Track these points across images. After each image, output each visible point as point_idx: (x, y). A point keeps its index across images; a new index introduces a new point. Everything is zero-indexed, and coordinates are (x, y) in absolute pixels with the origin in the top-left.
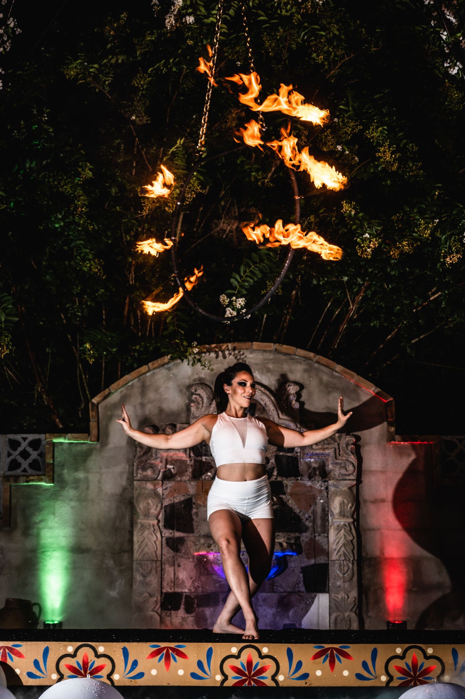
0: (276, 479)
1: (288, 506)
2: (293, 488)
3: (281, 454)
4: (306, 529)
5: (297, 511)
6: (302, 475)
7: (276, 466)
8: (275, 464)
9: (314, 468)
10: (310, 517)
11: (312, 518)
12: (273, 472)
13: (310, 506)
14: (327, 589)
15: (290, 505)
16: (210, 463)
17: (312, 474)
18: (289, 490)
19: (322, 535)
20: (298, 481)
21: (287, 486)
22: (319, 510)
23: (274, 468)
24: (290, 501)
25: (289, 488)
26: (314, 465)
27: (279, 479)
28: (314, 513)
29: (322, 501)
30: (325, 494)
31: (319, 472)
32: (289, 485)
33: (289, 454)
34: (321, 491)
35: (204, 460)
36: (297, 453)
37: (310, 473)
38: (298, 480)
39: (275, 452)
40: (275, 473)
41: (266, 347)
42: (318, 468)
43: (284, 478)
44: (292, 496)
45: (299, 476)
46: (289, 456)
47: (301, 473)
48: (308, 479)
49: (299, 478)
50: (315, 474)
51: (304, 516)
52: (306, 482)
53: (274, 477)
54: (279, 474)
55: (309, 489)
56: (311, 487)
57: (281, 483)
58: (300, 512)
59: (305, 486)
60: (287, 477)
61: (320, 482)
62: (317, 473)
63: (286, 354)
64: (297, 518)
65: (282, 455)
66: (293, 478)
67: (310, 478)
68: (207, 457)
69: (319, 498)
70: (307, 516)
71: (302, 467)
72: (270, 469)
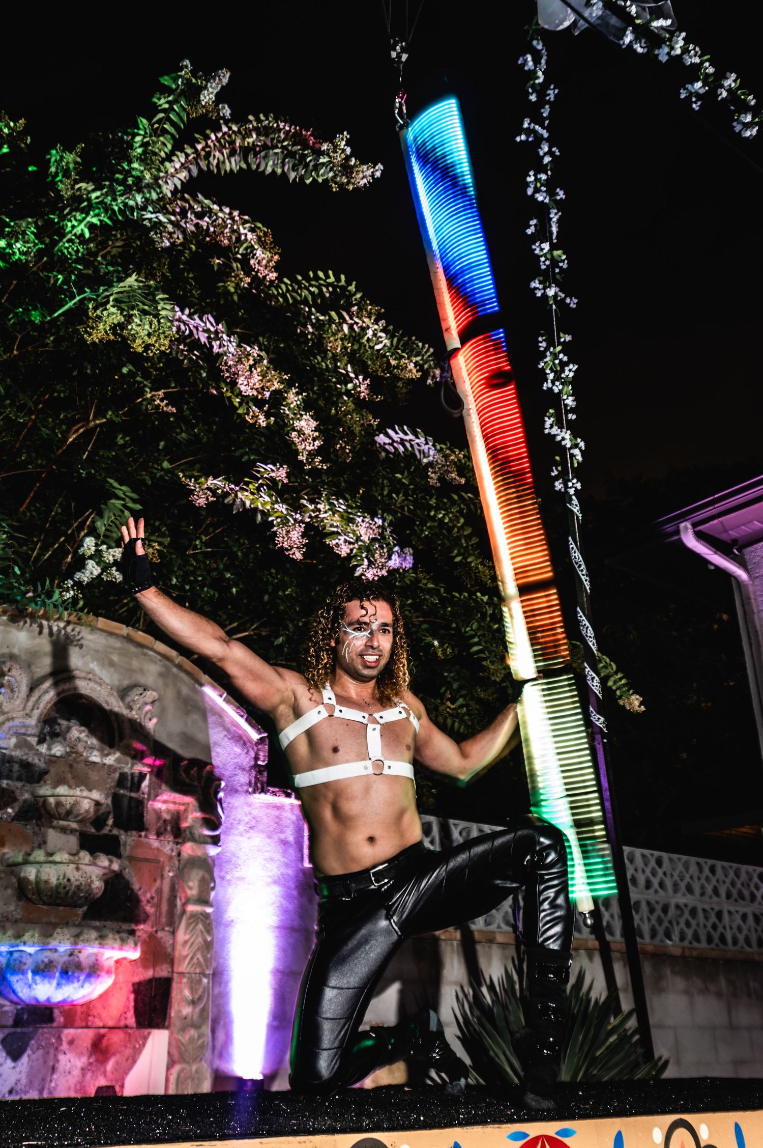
0: (110, 831)
1: (123, 878)
2: (134, 848)
3: (122, 792)
4: (145, 919)
5: (136, 887)
6: (147, 830)
7: (112, 810)
8: (111, 806)
9: (165, 821)
10: (152, 898)
11: (155, 900)
12: (106, 819)
13: (155, 880)
14: (167, 1023)
15: (127, 877)
16: (13, 792)
17: (162, 830)
18: (126, 851)
19: (167, 929)
20: (142, 839)
21: (125, 845)
22: (166, 888)
23: (109, 813)
24: (127, 870)
25: (128, 848)
26: (167, 817)
27: (115, 832)
28: (160, 891)
29: (171, 874)
30: (177, 863)
31: (172, 827)
32: (128, 843)
33: (133, 795)
34: (171, 858)
35: (4, 786)
36: (143, 793)
37: (160, 827)
38: (140, 836)
39: (113, 787)
40: (110, 822)
41: (117, 628)
42: (170, 821)
43: (122, 832)
44: (130, 862)
45: (142, 830)
46: (131, 798)
47: (147, 826)
48: (155, 837)
49: (143, 834)
50: (166, 830)
51: (145, 897)
52: (152, 841)
53: (108, 828)
54: (116, 824)
55: (156, 852)
56: (158, 849)
57: (116, 839)
58: (140, 889)
59: (149, 846)
60: (126, 830)
61: (171, 843)
62: (169, 828)
63: (140, 645)
64: (134, 900)
65: (123, 795)
66: (134, 833)
67: (159, 834)
68: (10, 782)
69: (167, 868)
70: (149, 895)
71: (149, 818)
72: (103, 814)
